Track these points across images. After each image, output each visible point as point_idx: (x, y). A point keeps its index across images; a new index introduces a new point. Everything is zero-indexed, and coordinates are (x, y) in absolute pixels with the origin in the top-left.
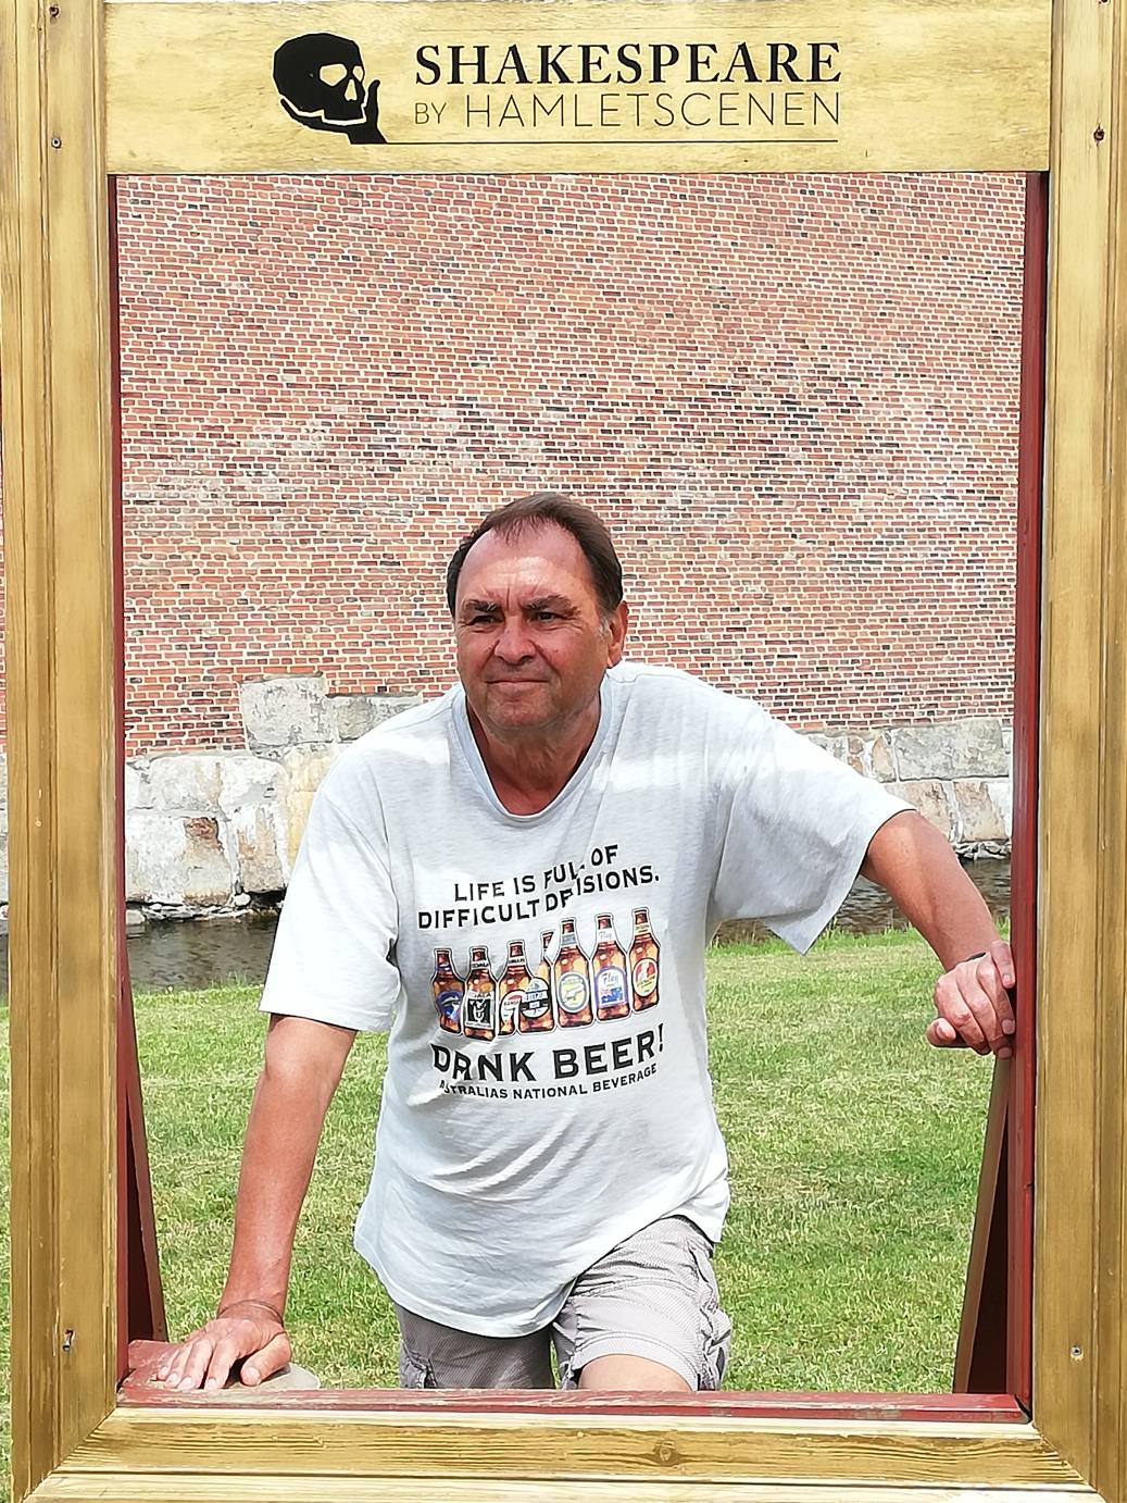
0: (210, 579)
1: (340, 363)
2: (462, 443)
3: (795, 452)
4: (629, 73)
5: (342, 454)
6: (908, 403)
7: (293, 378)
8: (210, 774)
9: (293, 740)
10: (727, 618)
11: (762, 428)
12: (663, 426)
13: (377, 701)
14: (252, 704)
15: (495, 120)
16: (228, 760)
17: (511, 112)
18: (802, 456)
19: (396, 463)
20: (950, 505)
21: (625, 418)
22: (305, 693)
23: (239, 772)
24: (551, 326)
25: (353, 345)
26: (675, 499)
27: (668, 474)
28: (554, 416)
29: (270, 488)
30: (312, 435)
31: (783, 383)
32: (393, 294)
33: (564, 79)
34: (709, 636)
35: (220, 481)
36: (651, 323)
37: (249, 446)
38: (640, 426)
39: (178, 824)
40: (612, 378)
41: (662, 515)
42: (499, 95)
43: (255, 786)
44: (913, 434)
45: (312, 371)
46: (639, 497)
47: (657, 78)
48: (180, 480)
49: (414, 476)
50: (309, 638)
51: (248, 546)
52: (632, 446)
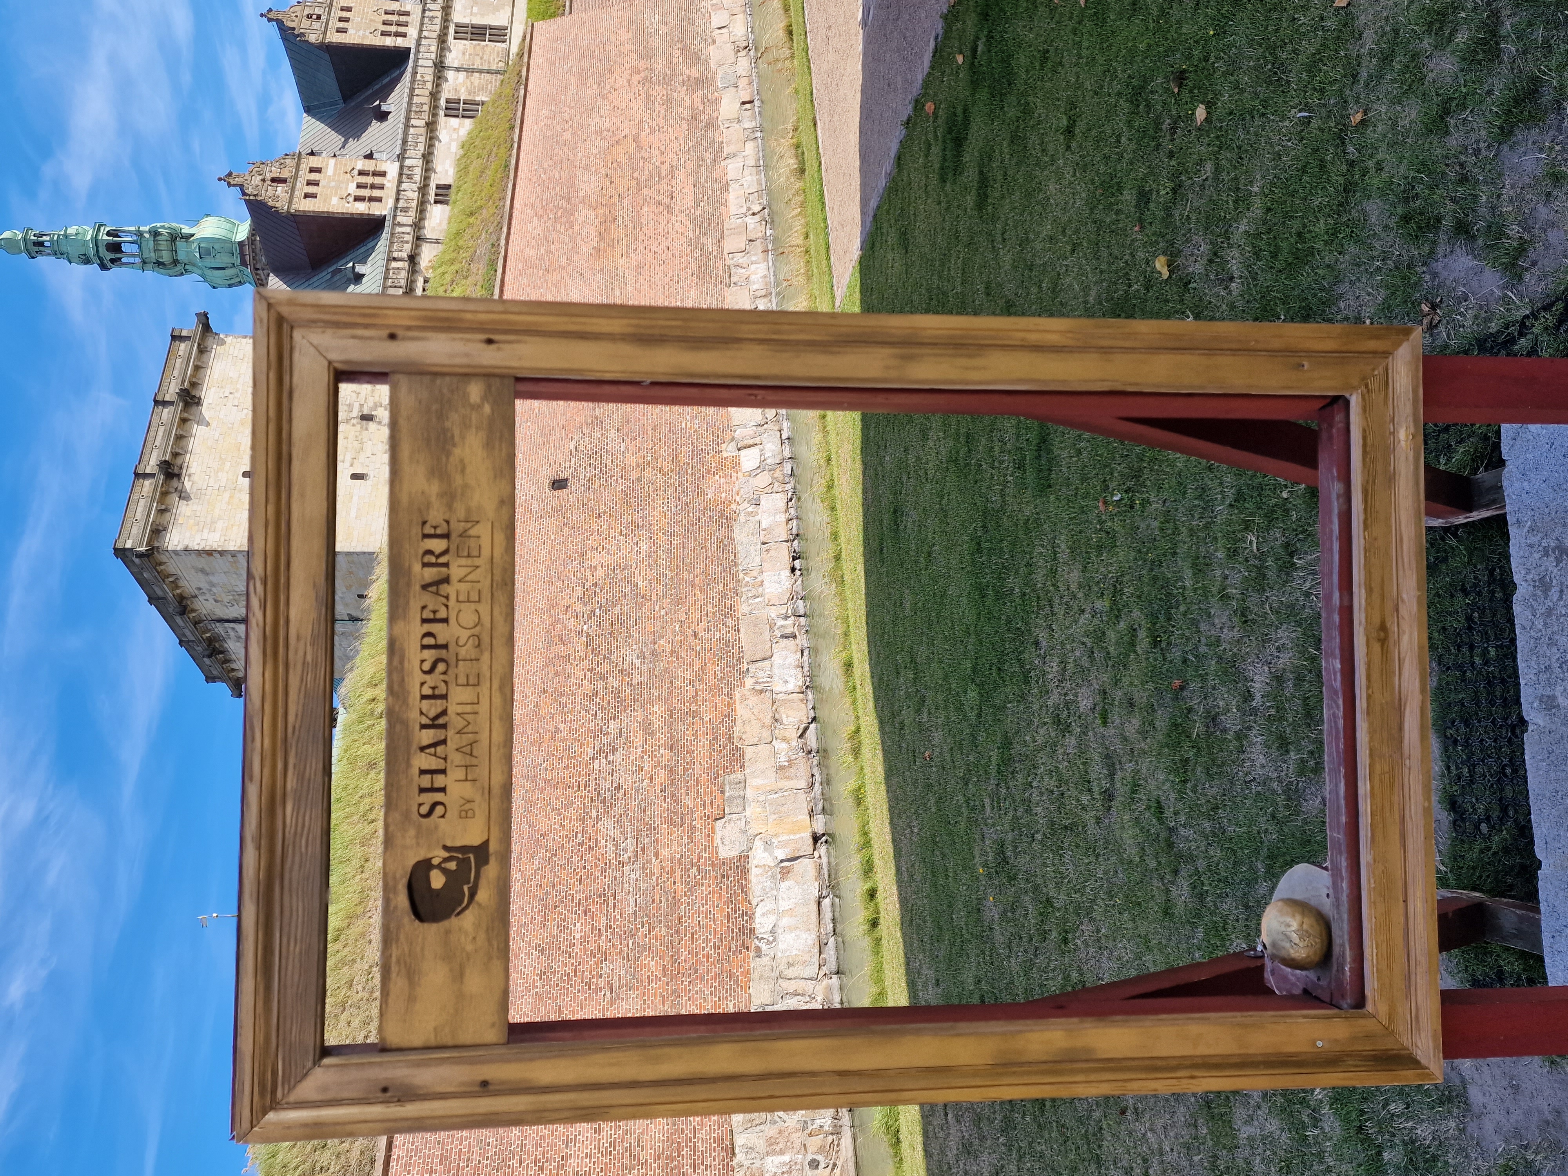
0: (671, 872)
1: (572, 813)
2: (610, 758)
3: (617, 610)
4: (441, 667)
5: (615, 811)
6: (595, 562)
7: (580, 835)
8: (760, 871)
9: (744, 832)
10: (691, 639)
11: (606, 625)
12: (605, 667)
13: (727, 794)
14: (726, 852)
15: (474, 761)
16: (753, 862)
17: (469, 750)
18: (618, 607)
19: (619, 787)
20: (641, 543)
21: (601, 684)
22: (724, 827)
23: (760, 857)
24: (558, 718)
25: (565, 808)
26: (637, 662)
27: (626, 666)
28: (599, 717)
29: (630, 844)
30: (607, 825)
31: (586, 616)
32: (542, 790)
33: (444, 713)
34: (698, 648)
35: (627, 868)
36: (557, 674)
37: (611, 855)
38: (604, 679)
39: (783, 885)
40: (582, 691)
41: (645, 668)
42: (456, 758)
43: (765, 850)
44: (608, 560)
45: (577, 826)
46: (636, 679)
47: (445, 647)
48: (626, 886)
49: (626, 780)
50: (699, 826)
51: (656, 855)
52: (613, 682)
